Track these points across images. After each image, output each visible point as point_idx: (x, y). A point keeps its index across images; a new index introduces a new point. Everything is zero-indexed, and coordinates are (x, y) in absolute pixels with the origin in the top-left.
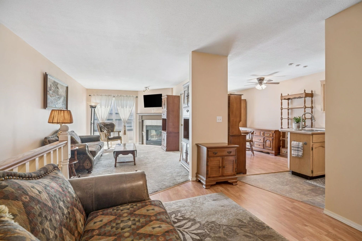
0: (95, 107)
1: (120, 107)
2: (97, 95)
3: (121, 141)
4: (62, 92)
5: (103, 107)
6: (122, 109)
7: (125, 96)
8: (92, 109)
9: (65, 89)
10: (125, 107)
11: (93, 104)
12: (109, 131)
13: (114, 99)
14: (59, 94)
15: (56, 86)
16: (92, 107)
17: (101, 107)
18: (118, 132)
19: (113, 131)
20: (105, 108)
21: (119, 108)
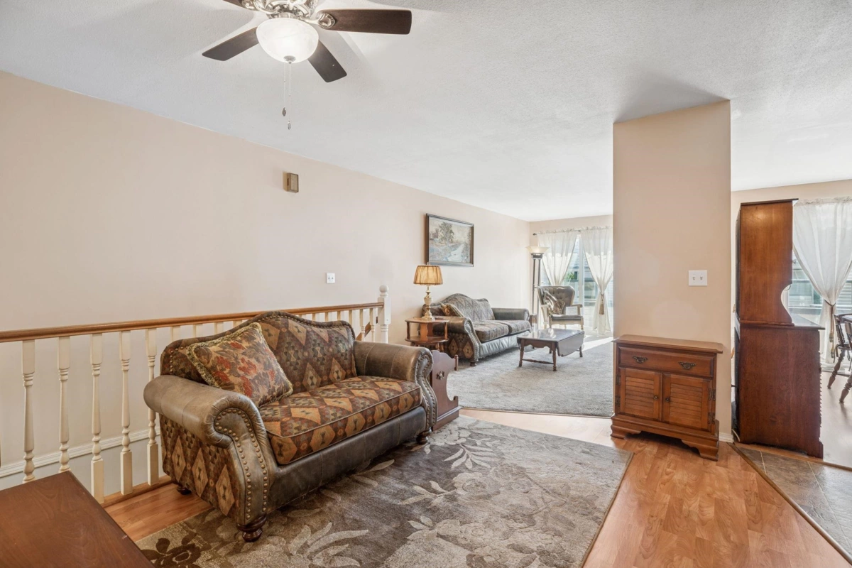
0: (540, 257)
1: (593, 253)
2: (548, 232)
3: (582, 327)
4: (461, 235)
5: (558, 255)
6: (596, 258)
7: (602, 227)
8: (534, 260)
9: (467, 230)
10: (602, 253)
11: (537, 251)
12: (560, 303)
13: (579, 236)
14: (454, 240)
15: (448, 229)
16: (535, 256)
17: (554, 255)
18: (576, 307)
19: (569, 304)
20: (562, 256)
21: (590, 256)
